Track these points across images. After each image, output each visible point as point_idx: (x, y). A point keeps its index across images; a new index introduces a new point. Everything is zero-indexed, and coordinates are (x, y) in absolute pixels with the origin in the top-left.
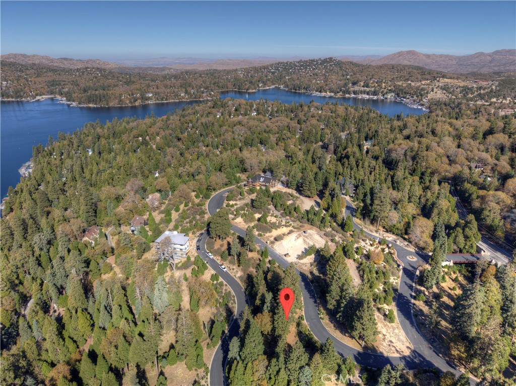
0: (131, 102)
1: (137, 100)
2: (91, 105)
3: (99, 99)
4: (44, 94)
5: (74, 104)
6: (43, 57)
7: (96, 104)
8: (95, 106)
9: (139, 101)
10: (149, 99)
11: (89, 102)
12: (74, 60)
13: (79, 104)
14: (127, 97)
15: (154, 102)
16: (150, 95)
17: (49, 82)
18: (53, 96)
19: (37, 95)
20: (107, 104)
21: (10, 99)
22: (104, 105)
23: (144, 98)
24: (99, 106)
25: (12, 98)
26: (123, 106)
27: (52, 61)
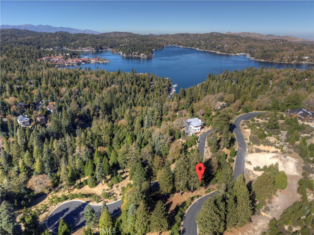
0: (288, 61)
1: (294, 60)
2: (262, 60)
3: (269, 56)
4: (242, 52)
5: (253, 59)
6: (258, 34)
7: (265, 60)
8: (264, 61)
9: (296, 61)
10: (305, 60)
11: (262, 58)
12: (275, 36)
13: (256, 59)
14: (288, 57)
15: (307, 63)
16: (306, 58)
17: (248, 46)
18: (246, 54)
19: (237, 52)
20: (272, 61)
21: (224, 54)
22: (270, 61)
23: (300, 59)
24: (266, 61)
25: (225, 53)
26: (282, 62)
27: (262, 36)
